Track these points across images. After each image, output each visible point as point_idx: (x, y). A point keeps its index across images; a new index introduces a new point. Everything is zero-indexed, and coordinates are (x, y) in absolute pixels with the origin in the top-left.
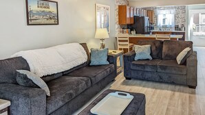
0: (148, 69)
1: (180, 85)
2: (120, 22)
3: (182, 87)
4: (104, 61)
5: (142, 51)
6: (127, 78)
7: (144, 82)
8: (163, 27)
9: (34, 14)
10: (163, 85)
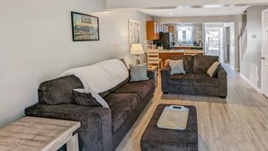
0: (185, 83)
1: (213, 96)
2: (148, 38)
3: (214, 98)
4: (144, 77)
5: (177, 66)
6: (164, 93)
7: (181, 96)
8: (183, 42)
9: (79, 30)
10: (198, 97)
